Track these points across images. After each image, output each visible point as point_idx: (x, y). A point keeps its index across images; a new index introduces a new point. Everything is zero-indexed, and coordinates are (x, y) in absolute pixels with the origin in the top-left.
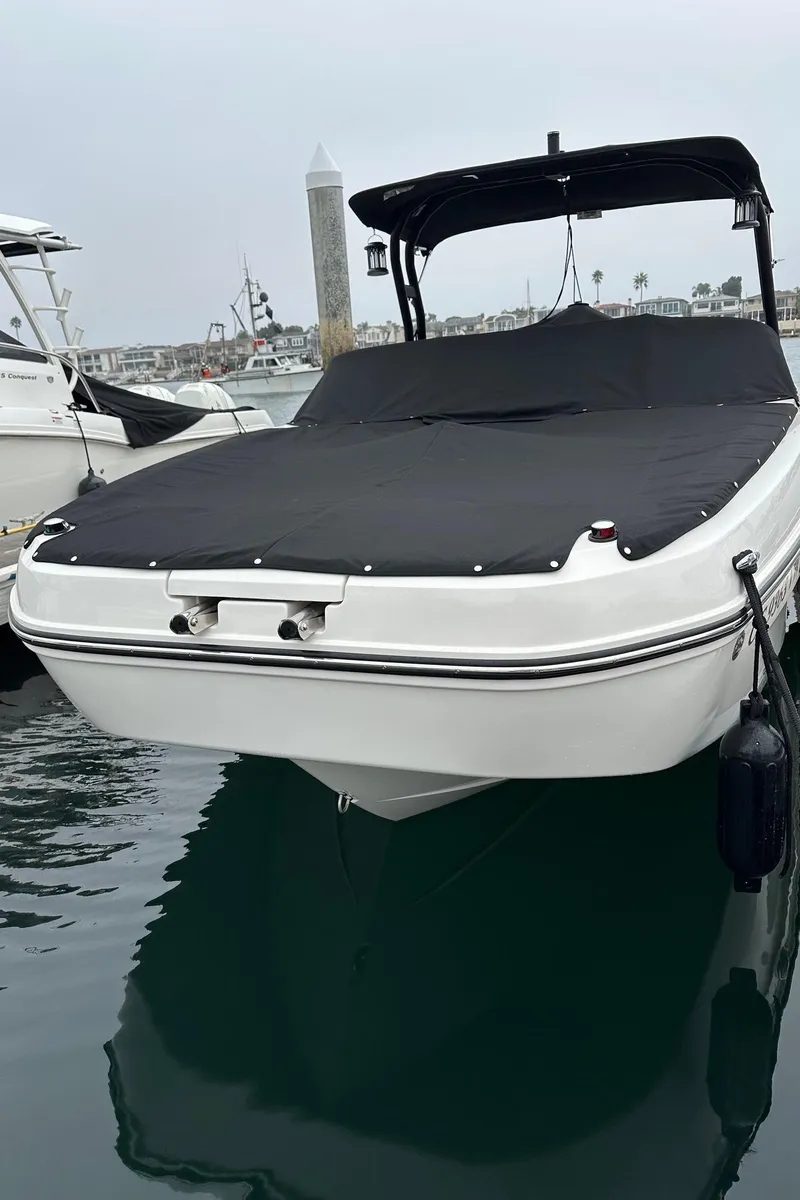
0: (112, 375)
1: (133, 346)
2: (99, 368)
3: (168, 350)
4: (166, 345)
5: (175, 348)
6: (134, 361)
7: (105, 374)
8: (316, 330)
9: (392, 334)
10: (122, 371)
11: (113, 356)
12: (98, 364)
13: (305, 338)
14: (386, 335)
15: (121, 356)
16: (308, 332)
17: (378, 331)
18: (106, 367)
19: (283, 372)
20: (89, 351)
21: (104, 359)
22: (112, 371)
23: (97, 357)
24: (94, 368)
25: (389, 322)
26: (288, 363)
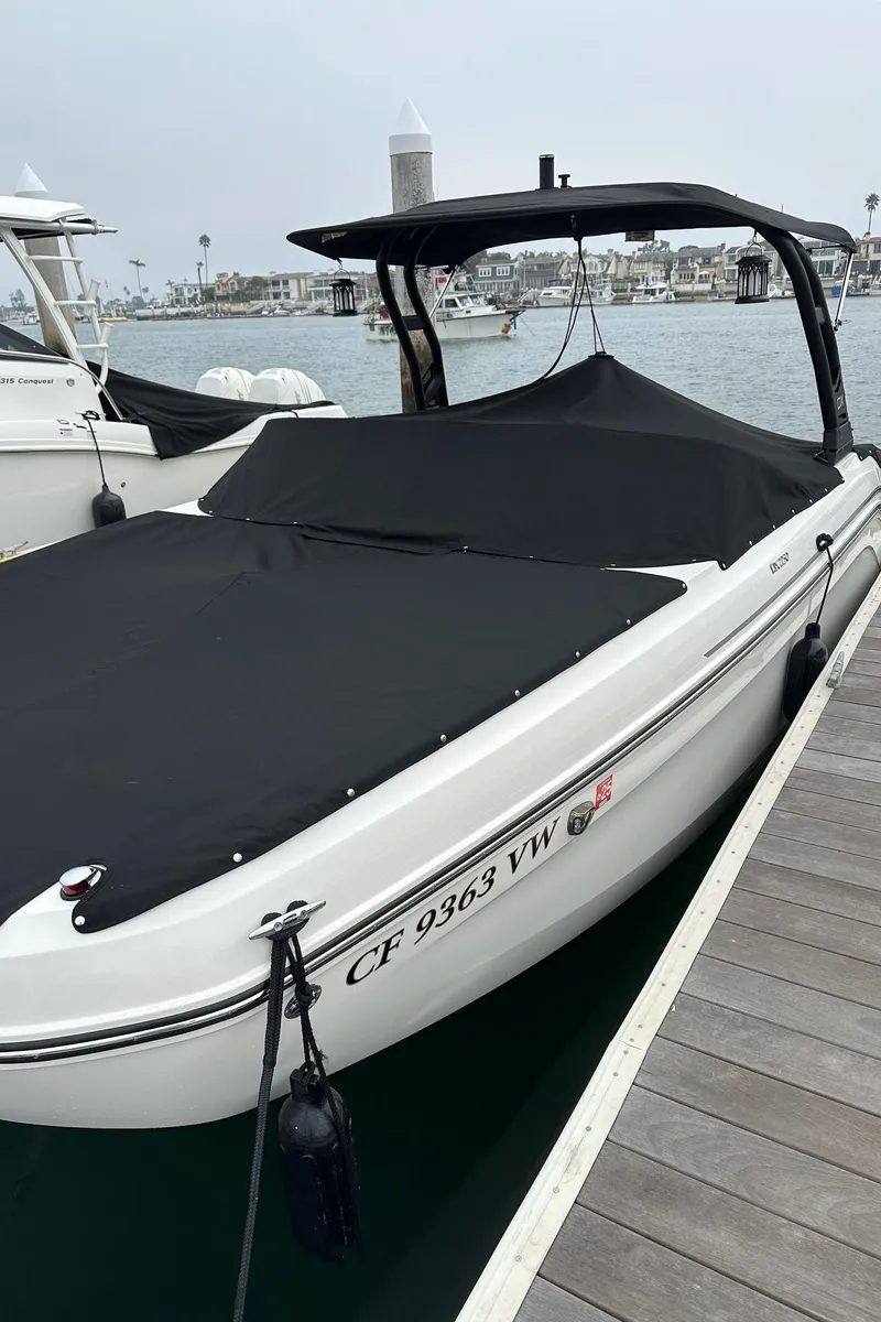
0: (300, 303)
1: (325, 271)
2: (287, 295)
3: (361, 277)
4: (359, 271)
5: (368, 275)
6: (324, 288)
7: (293, 302)
8: (525, 257)
9: (613, 263)
10: (311, 299)
11: (302, 282)
12: (286, 291)
13: (512, 267)
14: (606, 265)
15: (310, 282)
16: (515, 260)
17: (596, 260)
18: (294, 294)
19: (464, 315)
20: (277, 276)
21: (293, 284)
22: (300, 299)
23: (286, 283)
24: (282, 295)
25: (610, 251)
26: (470, 303)
